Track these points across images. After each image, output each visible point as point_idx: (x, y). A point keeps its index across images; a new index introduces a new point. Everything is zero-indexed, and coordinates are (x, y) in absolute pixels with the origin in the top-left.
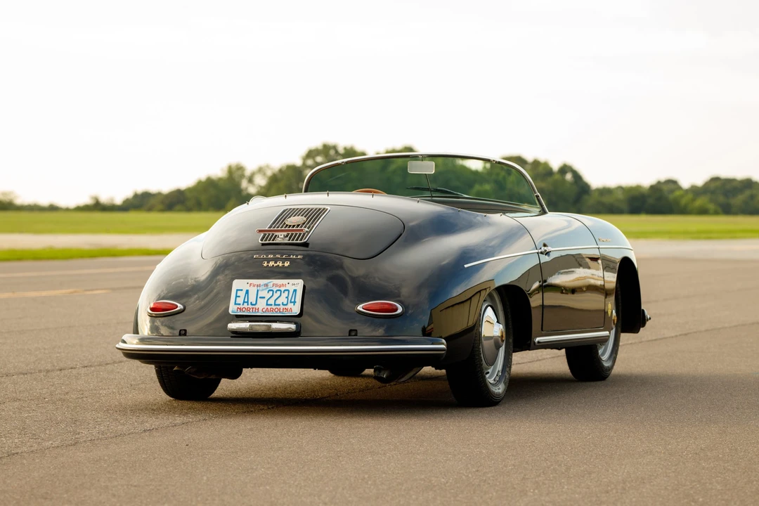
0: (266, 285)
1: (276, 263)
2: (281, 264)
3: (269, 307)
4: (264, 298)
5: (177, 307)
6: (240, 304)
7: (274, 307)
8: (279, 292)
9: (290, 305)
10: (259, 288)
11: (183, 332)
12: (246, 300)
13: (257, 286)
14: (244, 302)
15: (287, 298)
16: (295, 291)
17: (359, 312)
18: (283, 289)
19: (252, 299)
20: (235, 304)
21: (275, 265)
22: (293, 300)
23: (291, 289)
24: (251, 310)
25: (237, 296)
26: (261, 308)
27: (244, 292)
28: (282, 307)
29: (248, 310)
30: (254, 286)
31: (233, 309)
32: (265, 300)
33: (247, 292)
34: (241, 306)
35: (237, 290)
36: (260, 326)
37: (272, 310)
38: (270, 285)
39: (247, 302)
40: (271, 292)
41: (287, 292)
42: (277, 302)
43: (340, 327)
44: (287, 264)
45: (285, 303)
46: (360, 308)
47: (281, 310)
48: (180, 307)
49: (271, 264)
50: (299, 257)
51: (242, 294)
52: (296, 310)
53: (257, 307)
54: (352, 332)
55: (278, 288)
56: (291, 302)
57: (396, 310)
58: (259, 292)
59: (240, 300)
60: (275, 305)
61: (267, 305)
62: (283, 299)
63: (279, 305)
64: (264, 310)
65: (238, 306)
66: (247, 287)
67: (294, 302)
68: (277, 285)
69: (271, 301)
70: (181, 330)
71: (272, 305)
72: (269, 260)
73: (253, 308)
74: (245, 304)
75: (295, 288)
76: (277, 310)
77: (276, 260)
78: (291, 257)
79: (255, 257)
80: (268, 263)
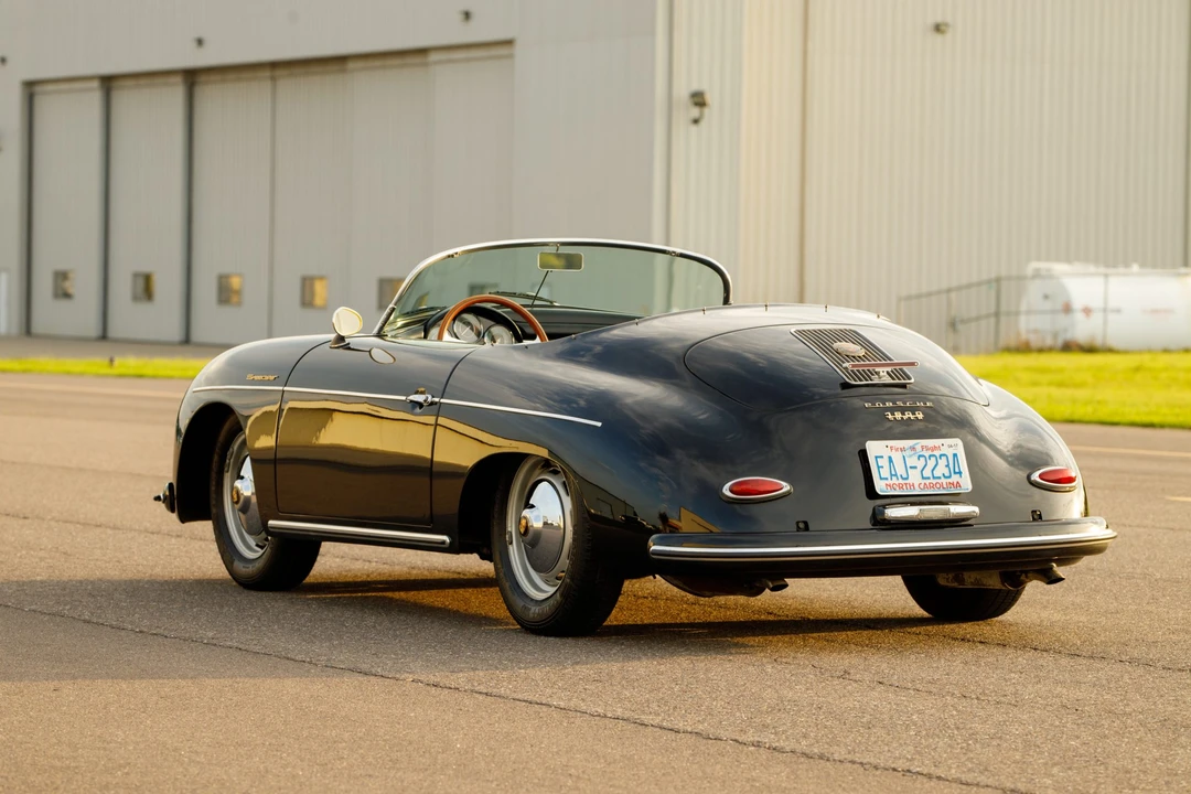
0: (913, 448)
1: (903, 414)
2: (912, 417)
3: (927, 482)
4: (915, 467)
5: (782, 487)
6: (887, 479)
7: (934, 481)
8: (933, 459)
9: (955, 478)
10: (904, 453)
11: (802, 525)
12: (893, 473)
13: (901, 450)
14: (892, 475)
15: (948, 466)
16: (955, 456)
17: (1037, 484)
18: (937, 453)
19: (900, 470)
20: (881, 478)
21: (905, 417)
22: (957, 470)
23: (950, 453)
24: (905, 487)
25: (879, 467)
26: (916, 484)
27: (886, 460)
28: (944, 481)
29: (901, 487)
30: (896, 450)
31: (879, 486)
32: (918, 471)
33: (890, 459)
34: (889, 482)
35: (876, 458)
36: (934, 511)
37: (933, 486)
38: (918, 448)
39: (896, 475)
40: (923, 459)
41: (944, 458)
42: (936, 474)
44: (919, 415)
45: (947, 474)
46: (1035, 477)
47: (944, 486)
48: (785, 486)
49: (898, 415)
50: (928, 404)
51: (884, 463)
52: (966, 484)
53: (909, 481)
54: (1037, 515)
55: (930, 453)
56: (955, 473)
57: (1074, 478)
58: (906, 459)
59: (885, 473)
60: (934, 478)
61: (923, 478)
62: (941, 470)
63: (940, 478)
64: (921, 486)
65: (886, 482)
67: (960, 473)
68: (927, 448)
69: (927, 473)
70: (798, 523)
71: (929, 478)
72: (892, 410)
73: (906, 484)
74: (894, 478)
75: (954, 452)
76: (938, 486)
77: (902, 410)
78: (918, 404)
79: (867, 406)
80: (892, 414)
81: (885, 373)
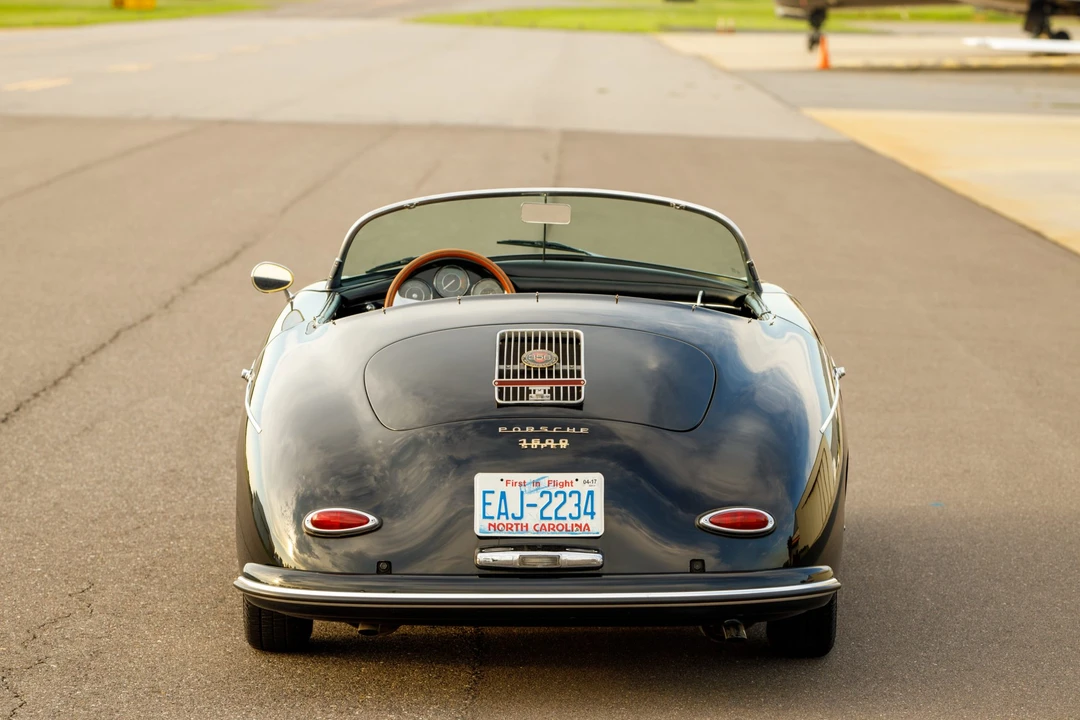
0: (537, 483)
1: (543, 441)
2: (553, 445)
3: (546, 522)
4: (535, 505)
5: (368, 521)
6: (492, 518)
7: (556, 522)
8: (561, 496)
9: (585, 520)
10: (523, 489)
11: (385, 566)
12: (503, 511)
13: (520, 485)
14: (500, 514)
15: (578, 505)
16: (591, 493)
17: (704, 529)
18: (567, 490)
19: (514, 507)
20: (485, 517)
21: (543, 446)
22: (589, 510)
23: (584, 490)
24: (514, 528)
25: (485, 504)
26: (532, 523)
27: (498, 495)
28: (569, 522)
29: (508, 527)
30: (514, 484)
31: (480, 526)
32: (537, 511)
33: (503, 495)
34: (496, 521)
35: (485, 492)
36: (538, 558)
37: (553, 528)
38: (544, 483)
39: (506, 514)
40: (547, 496)
41: (576, 496)
42: (561, 513)
43: (677, 555)
44: (564, 444)
45: (575, 514)
46: (705, 520)
47: (569, 528)
48: (373, 520)
49: (535, 443)
50: (582, 430)
51: (494, 499)
52: (597, 526)
53: (523, 521)
54: (698, 566)
55: (558, 489)
56: (586, 513)
57: (765, 523)
58: (525, 496)
59: (492, 511)
60: (557, 518)
61: (542, 518)
62: (570, 508)
63: (565, 518)
64: (538, 528)
65: (491, 521)
66: (502, 487)
67: (592, 514)
68: (555, 484)
69: (549, 512)
70: (379, 563)
71: (550, 518)
72: (529, 437)
73: (517, 525)
74: (503, 517)
75: (591, 489)
76: (560, 527)
77: (543, 437)
78: (568, 430)
79: (500, 430)
80: (529, 441)
81: (542, 392)
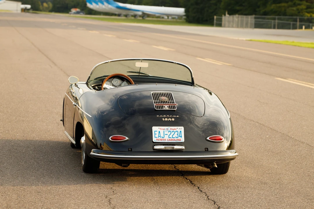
0: (167, 129)
2: (170, 120)
3: (170, 139)
4: (167, 134)
5: (126, 138)
7: (172, 139)
8: (173, 132)
9: (179, 138)
13: (163, 129)
14: (159, 136)
15: (178, 134)
18: (175, 131)
19: (162, 135)
20: (155, 137)
21: (168, 120)
22: (180, 136)
23: (179, 131)
25: (155, 134)
26: (167, 139)
29: (161, 140)
31: (154, 140)
32: (168, 136)
33: (159, 132)
34: (158, 138)
35: (155, 131)
36: (169, 147)
37: (172, 140)
38: (169, 129)
40: (170, 132)
41: (177, 132)
45: (177, 137)
46: (208, 139)
47: (176, 140)
49: (166, 119)
50: (177, 116)
51: (157, 133)
52: (183, 140)
53: (165, 138)
54: (206, 149)
55: (173, 130)
57: (222, 139)
58: (165, 132)
59: (157, 136)
60: (173, 138)
61: (169, 138)
62: (176, 135)
68: (172, 129)
69: (171, 136)
70: (129, 149)
71: (171, 138)
72: (165, 118)
73: (163, 139)
74: (159, 137)
75: (181, 131)
76: (174, 140)
77: (168, 118)
78: (174, 116)
79: (157, 116)
80: (165, 119)
81: (167, 107)
